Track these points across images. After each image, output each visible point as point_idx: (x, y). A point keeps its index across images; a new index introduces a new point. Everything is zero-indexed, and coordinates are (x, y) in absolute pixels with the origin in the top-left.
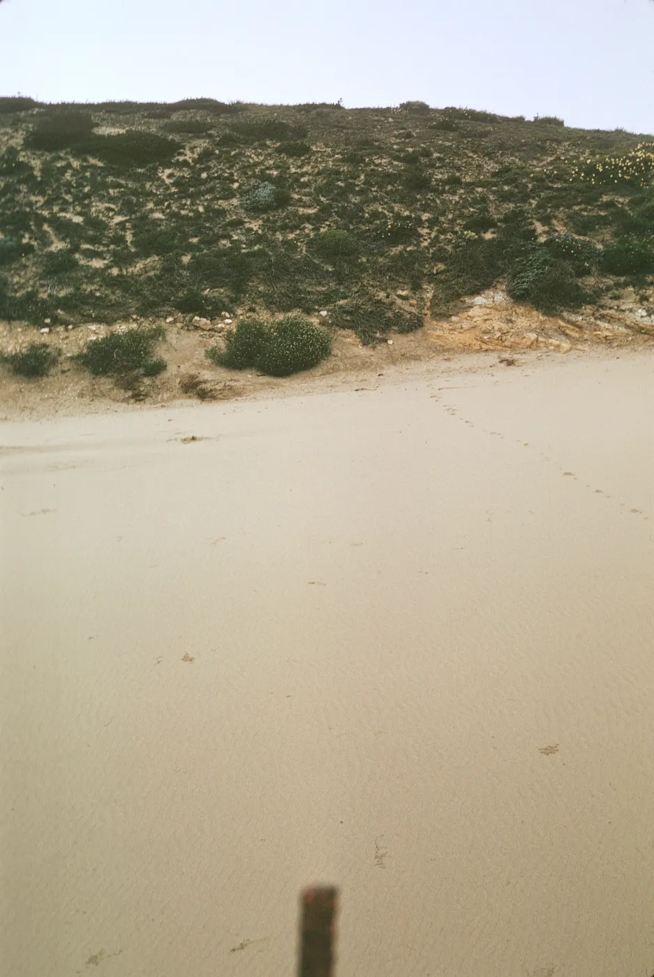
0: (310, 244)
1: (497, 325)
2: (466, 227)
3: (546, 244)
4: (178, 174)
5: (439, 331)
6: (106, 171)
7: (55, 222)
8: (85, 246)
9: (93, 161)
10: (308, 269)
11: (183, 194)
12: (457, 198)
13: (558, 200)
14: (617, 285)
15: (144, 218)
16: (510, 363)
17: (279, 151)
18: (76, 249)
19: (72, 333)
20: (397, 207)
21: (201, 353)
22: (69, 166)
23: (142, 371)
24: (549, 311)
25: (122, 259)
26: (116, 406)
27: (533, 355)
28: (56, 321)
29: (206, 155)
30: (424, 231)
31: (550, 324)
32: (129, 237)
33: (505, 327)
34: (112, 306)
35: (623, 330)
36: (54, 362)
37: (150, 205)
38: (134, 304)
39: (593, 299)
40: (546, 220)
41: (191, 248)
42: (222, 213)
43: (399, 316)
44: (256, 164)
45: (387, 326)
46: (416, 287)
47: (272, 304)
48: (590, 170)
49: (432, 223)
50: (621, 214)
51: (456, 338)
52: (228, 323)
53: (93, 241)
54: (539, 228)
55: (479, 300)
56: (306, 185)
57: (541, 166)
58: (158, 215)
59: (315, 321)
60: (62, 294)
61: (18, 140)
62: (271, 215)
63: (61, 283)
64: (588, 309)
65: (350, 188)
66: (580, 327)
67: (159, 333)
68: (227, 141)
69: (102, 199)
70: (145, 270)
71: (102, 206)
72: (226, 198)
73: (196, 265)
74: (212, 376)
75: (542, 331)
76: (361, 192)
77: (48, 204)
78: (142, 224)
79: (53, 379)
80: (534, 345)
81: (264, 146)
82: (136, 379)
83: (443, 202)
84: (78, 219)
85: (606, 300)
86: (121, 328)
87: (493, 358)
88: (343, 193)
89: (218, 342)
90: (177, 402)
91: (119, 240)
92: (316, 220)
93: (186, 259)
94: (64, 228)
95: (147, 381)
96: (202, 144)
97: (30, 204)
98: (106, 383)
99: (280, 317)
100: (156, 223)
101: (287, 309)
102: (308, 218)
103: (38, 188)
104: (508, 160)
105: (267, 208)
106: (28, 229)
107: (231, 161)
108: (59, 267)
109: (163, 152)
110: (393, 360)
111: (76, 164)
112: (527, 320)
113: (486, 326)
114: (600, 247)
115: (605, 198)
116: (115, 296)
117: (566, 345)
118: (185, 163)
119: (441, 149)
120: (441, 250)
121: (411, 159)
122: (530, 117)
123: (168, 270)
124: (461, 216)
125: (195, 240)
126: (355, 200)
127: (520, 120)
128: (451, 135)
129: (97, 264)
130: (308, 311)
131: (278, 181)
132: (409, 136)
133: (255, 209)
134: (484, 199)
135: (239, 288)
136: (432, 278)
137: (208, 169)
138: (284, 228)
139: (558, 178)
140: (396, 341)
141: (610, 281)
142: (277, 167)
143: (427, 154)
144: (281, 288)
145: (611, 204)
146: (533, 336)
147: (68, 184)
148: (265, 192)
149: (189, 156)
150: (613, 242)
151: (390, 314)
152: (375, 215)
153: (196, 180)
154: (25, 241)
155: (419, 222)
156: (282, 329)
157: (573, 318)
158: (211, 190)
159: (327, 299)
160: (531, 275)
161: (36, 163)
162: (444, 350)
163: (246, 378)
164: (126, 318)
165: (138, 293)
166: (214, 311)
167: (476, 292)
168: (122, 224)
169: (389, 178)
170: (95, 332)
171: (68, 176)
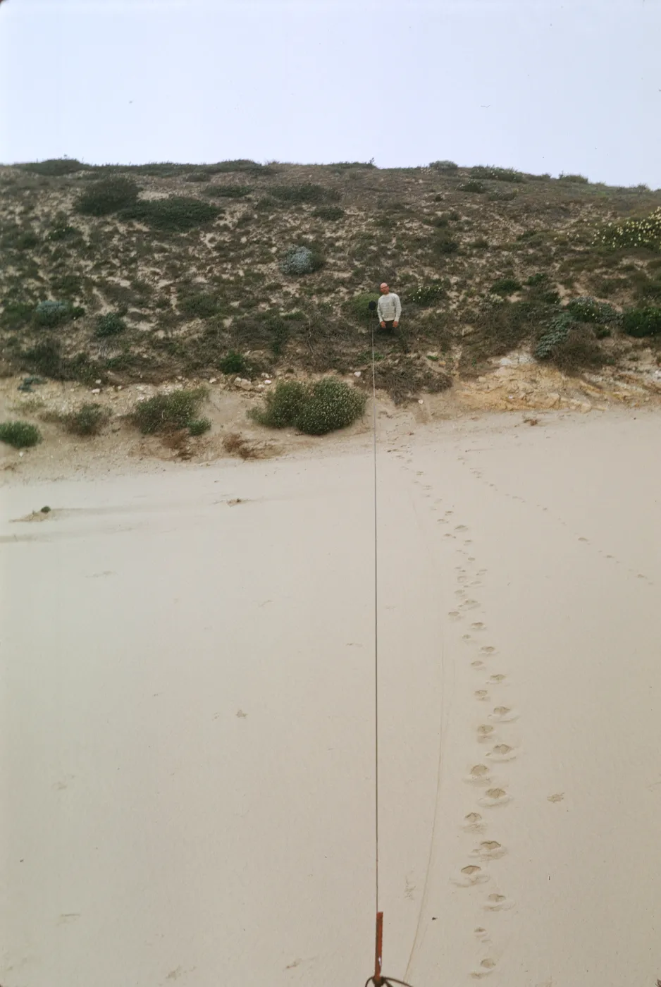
0: (344, 307)
1: (522, 385)
2: (493, 291)
3: (570, 307)
4: (219, 238)
5: (467, 391)
6: (152, 236)
7: (102, 285)
8: (132, 310)
9: (139, 226)
10: (341, 331)
11: (224, 258)
12: (484, 262)
13: (580, 263)
14: (636, 347)
15: (187, 282)
16: (534, 423)
17: (315, 215)
18: (124, 312)
19: (121, 394)
20: (427, 271)
21: (242, 413)
22: (116, 231)
23: (187, 430)
24: (571, 372)
25: (167, 322)
26: (163, 465)
27: (554, 415)
28: (106, 382)
29: (245, 220)
30: (452, 294)
31: (572, 384)
32: (174, 301)
33: (529, 387)
34: (159, 368)
35: (640, 390)
36: (106, 422)
37: (193, 269)
38: (179, 365)
39: (612, 360)
40: (568, 283)
41: (232, 311)
42: (261, 277)
43: (428, 377)
44: (293, 229)
45: (418, 385)
46: (445, 348)
47: (310, 365)
48: (612, 234)
49: (461, 286)
50: (640, 278)
51: (483, 398)
52: (268, 384)
53: (140, 304)
54: (562, 291)
55: (504, 361)
56: (341, 249)
57: (564, 228)
58: (200, 279)
59: (349, 381)
60: (112, 356)
61: (67, 205)
62: (308, 279)
63: (110, 345)
64: (608, 370)
65: (382, 252)
66: (600, 388)
67: (203, 394)
68: (264, 205)
69: (147, 263)
70: (189, 333)
71: (148, 270)
72: (264, 262)
73: (239, 328)
74: (254, 436)
75: (564, 391)
76: (393, 256)
77: (97, 268)
78: (185, 287)
79: (105, 440)
80: (556, 405)
81: (300, 210)
82: (182, 438)
83: (471, 265)
84: (125, 284)
85: (625, 362)
86: (168, 389)
87: (517, 418)
88: (376, 258)
89: (258, 402)
90: (221, 461)
91: (164, 304)
92: (350, 284)
93: (228, 322)
94: (113, 293)
95: (192, 440)
96: (241, 209)
97: (79, 269)
98: (153, 442)
99: (317, 378)
100: (199, 287)
101: (323, 370)
102: (342, 282)
103: (88, 252)
104: (533, 222)
105: (304, 272)
106: (78, 292)
107: (269, 226)
108: (109, 330)
109: (204, 216)
110: (422, 419)
111: (122, 229)
112: (551, 381)
113: (511, 386)
114: (619, 309)
115: (625, 262)
116: (161, 358)
117: (587, 405)
118: (226, 228)
119: (470, 213)
120: (469, 313)
121: (441, 223)
122: (555, 175)
123: (212, 333)
124: (488, 279)
125: (235, 304)
126: (388, 263)
127: (545, 178)
128: (478, 197)
129: (144, 327)
130: (343, 372)
131: (314, 246)
132: (438, 199)
133: (293, 273)
134: (510, 263)
135: (277, 349)
136: (460, 339)
137: (247, 233)
138: (320, 292)
139: (580, 241)
140: (426, 401)
141: (628, 342)
142: (313, 232)
143: (455, 217)
144: (318, 349)
145: (630, 268)
146: (555, 396)
147: (116, 249)
148: (302, 257)
149: (228, 221)
150: (633, 304)
151: (420, 375)
152: (407, 278)
153: (236, 245)
154: (76, 304)
155: (448, 285)
156: (320, 390)
157: (594, 378)
158: (250, 255)
159: (361, 360)
160: (554, 338)
161: (85, 229)
162: (472, 410)
163: (286, 437)
164: (172, 379)
165: (183, 354)
166: (254, 372)
167: (501, 353)
168: (167, 288)
169: (420, 242)
170: (143, 393)
171: (115, 241)
